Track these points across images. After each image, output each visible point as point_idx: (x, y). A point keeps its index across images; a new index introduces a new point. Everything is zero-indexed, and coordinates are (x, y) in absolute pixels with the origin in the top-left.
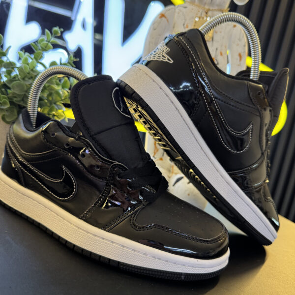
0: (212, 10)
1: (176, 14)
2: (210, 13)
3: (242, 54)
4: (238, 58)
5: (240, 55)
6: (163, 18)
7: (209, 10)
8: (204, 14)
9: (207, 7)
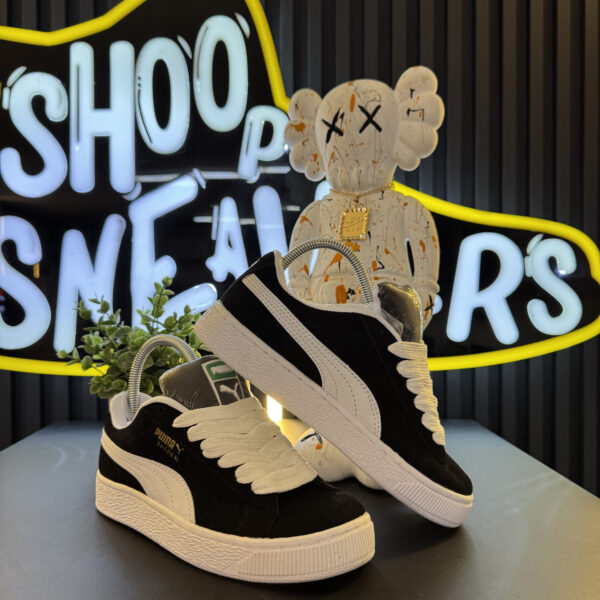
0: (365, 194)
1: (321, 213)
2: (361, 200)
3: (424, 241)
4: (421, 248)
5: (422, 243)
6: (305, 222)
7: (358, 197)
8: (353, 203)
9: (357, 193)
